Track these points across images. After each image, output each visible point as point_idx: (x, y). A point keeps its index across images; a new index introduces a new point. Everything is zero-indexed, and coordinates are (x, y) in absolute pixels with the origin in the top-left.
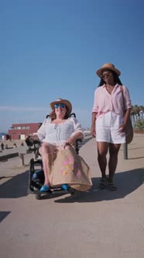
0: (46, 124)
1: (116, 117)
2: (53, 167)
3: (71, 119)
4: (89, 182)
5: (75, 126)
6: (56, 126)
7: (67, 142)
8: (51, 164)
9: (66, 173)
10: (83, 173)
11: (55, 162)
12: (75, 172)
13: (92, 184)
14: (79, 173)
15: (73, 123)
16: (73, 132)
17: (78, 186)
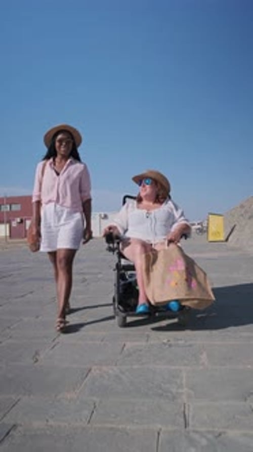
0: (129, 209)
2: (151, 274)
4: (210, 296)
5: (177, 215)
6: (148, 213)
7: (169, 238)
8: (148, 270)
9: (176, 284)
10: (199, 283)
11: (154, 267)
12: (188, 281)
13: (213, 298)
14: (194, 282)
17: (196, 302)
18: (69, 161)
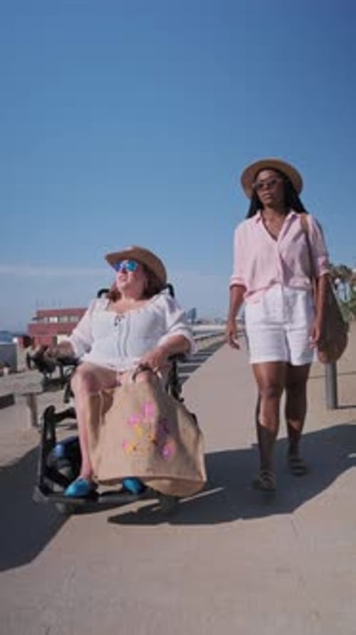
1: (295, 296)
2: (103, 430)
3: (161, 300)
4: (199, 473)
5: (170, 319)
6: (117, 317)
7: (144, 362)
8: (96, 420)
9: (135, 449)
10: (181, 447)
11: (107, 415)
12: (158, 444)
13: (205, 479)
14: (171, 446)
15: (163, 311)
16: (164, 333)
17: (166, 482)
18: (290, 216)
